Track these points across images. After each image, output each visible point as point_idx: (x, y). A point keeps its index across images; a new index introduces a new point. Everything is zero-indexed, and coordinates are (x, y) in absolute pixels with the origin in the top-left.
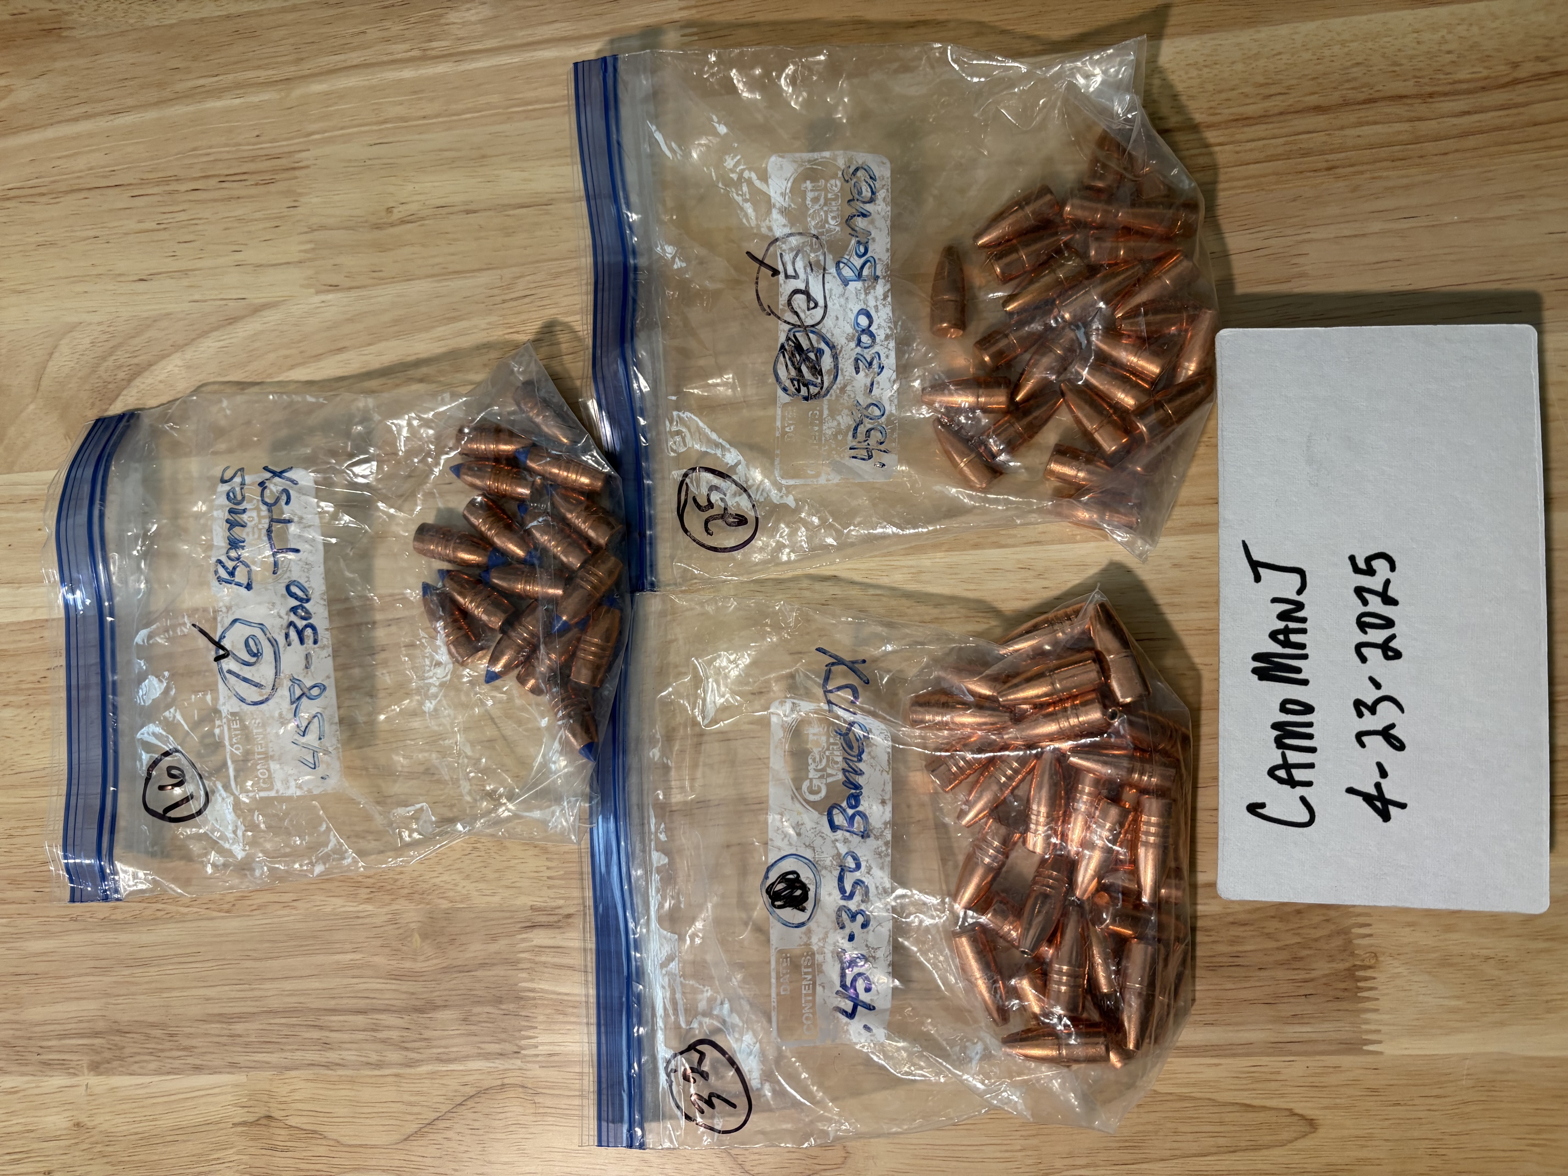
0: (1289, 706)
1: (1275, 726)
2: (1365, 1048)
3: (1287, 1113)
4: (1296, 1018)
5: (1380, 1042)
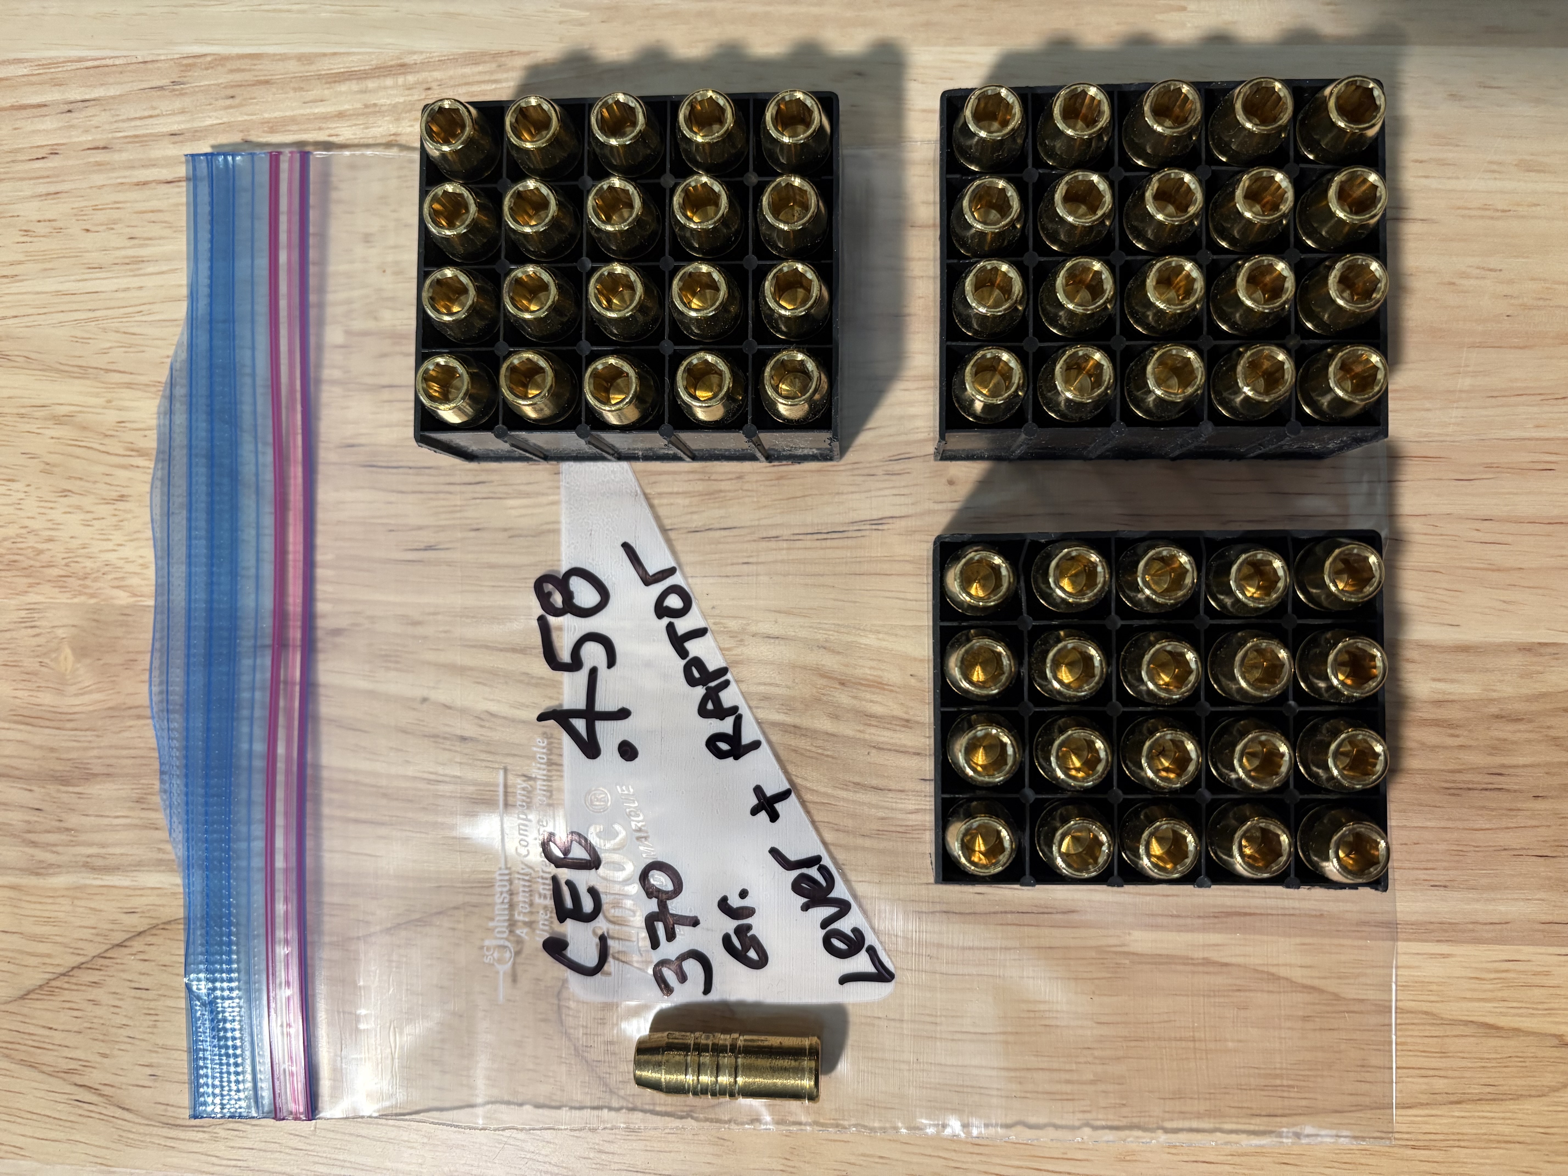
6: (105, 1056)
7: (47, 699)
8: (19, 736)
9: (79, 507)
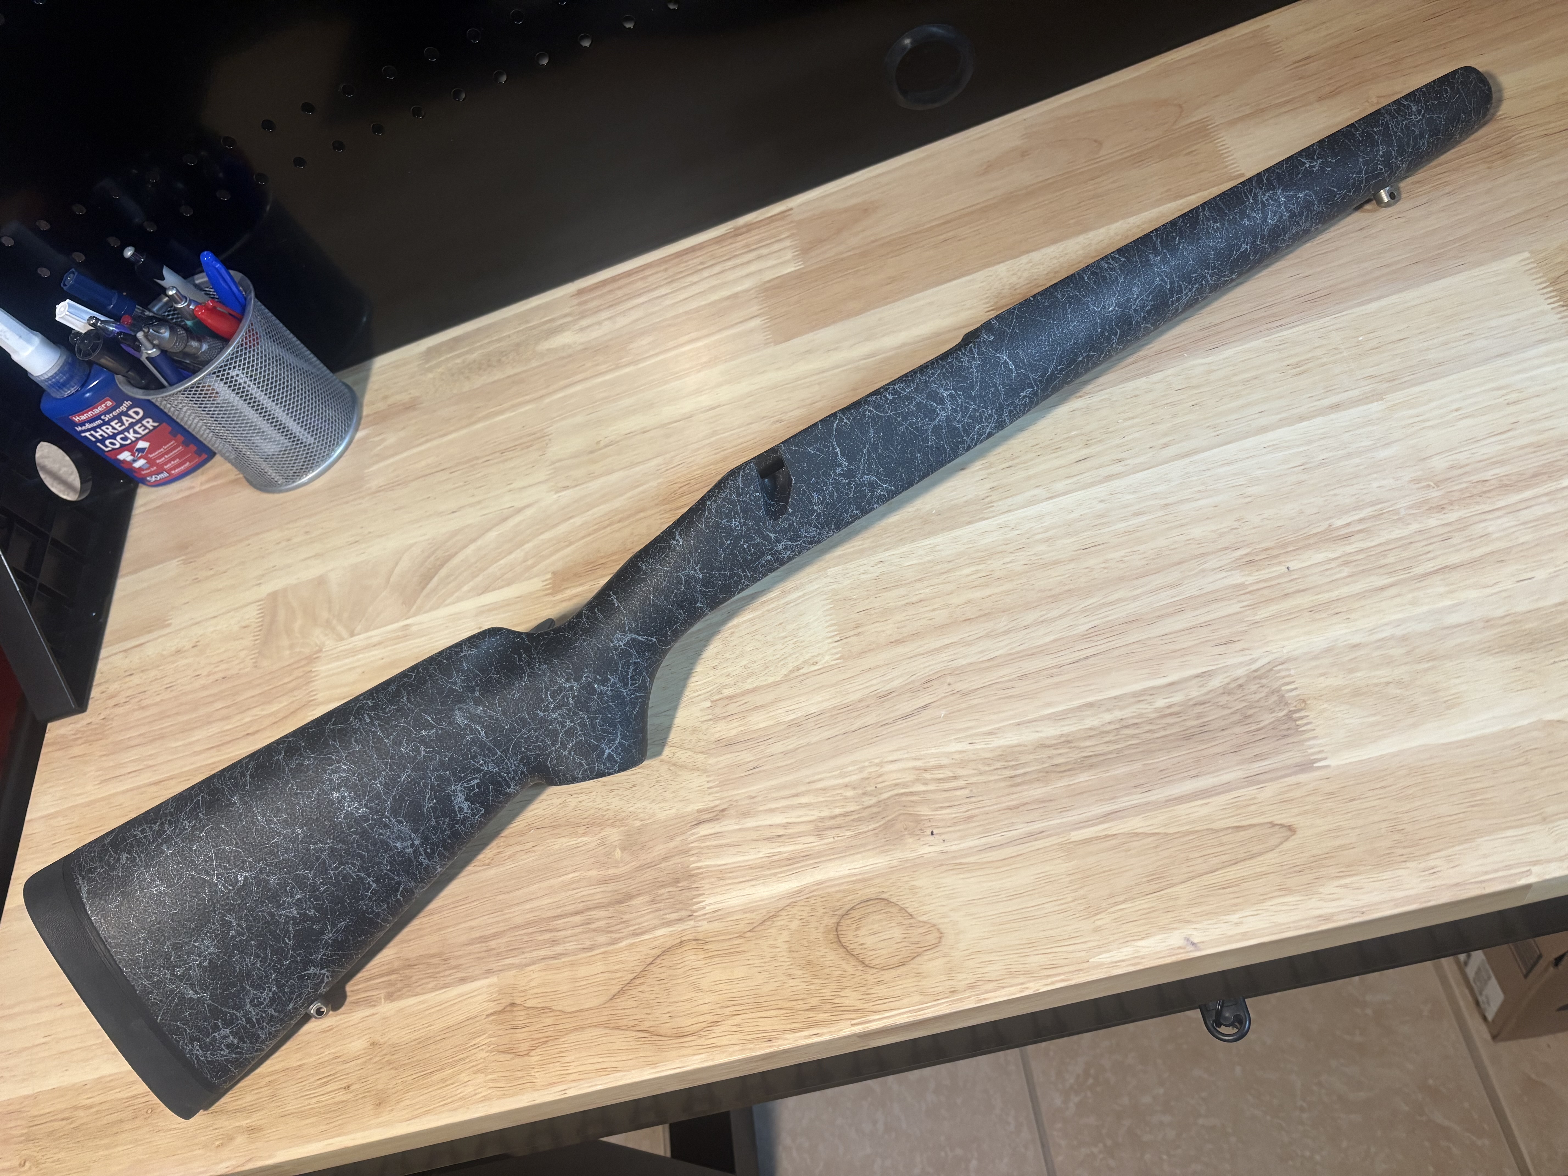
6: (648, 1014)
7: (611, 871)
8: (601, 890)
9: (618, 794)
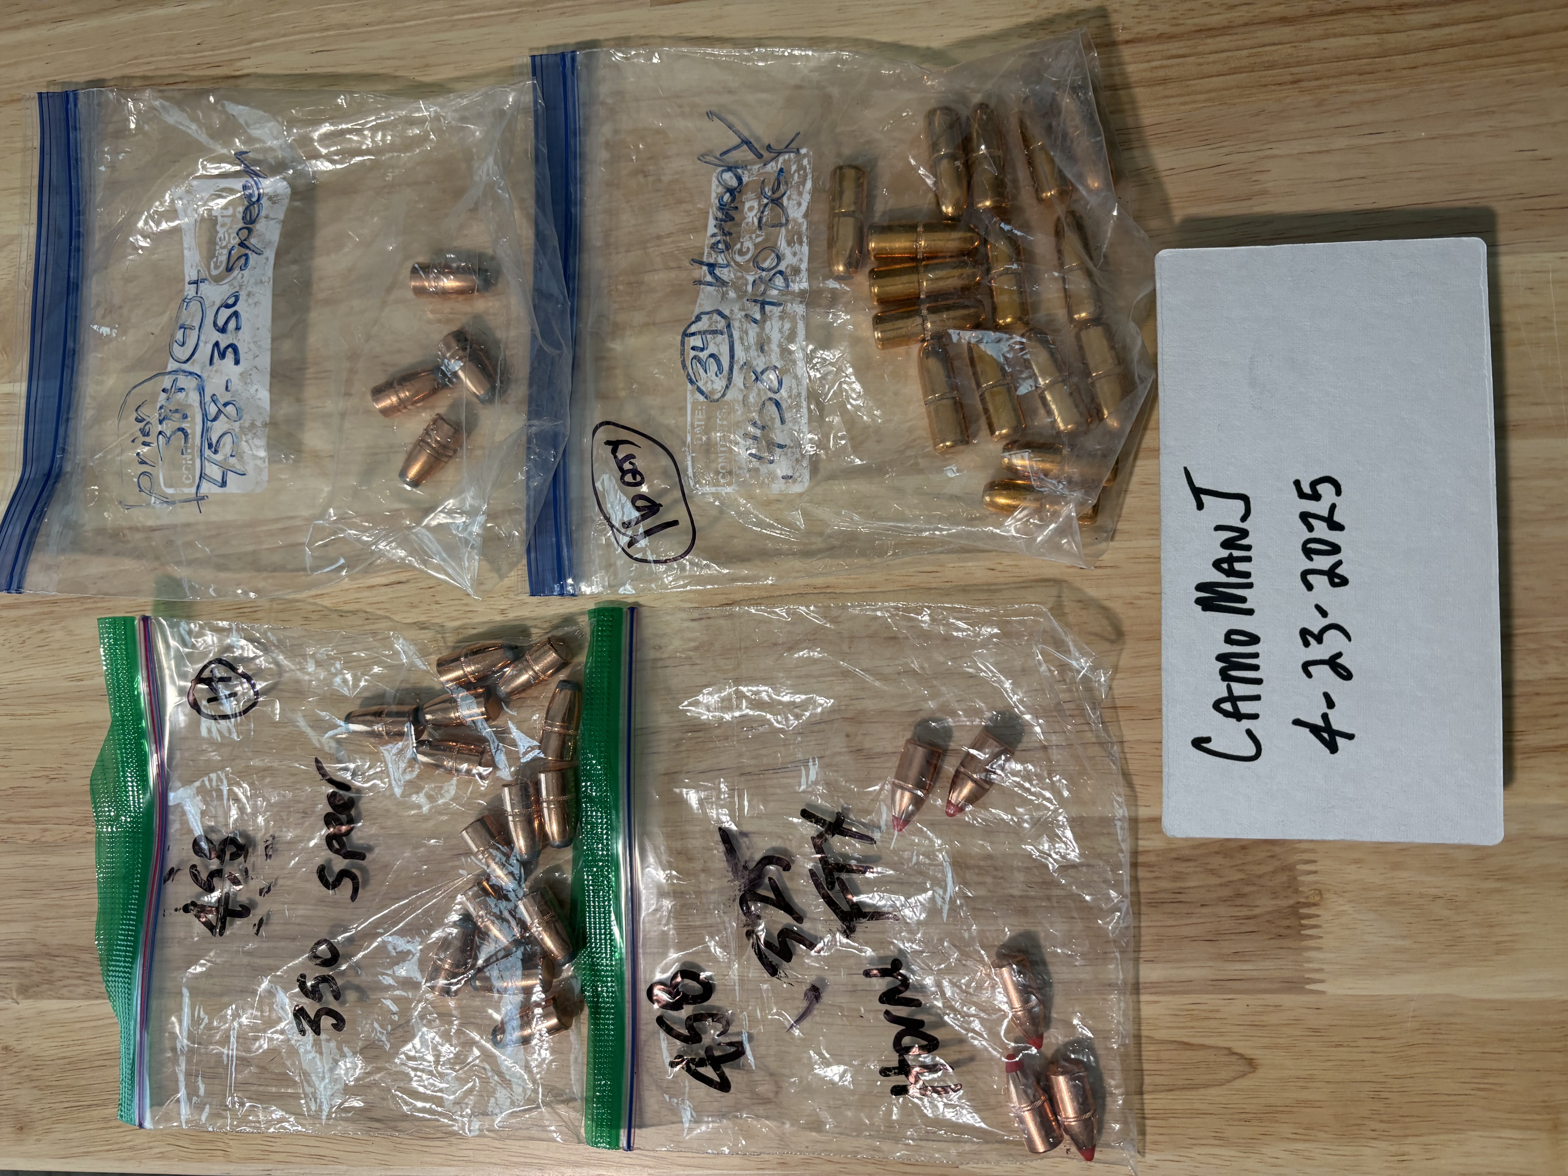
0: (1234, 637)
1: (1220, 658)
2: (1308, 987)
3: (1227, 1052)
4: (1238, 956)
5: (1322, 981)
